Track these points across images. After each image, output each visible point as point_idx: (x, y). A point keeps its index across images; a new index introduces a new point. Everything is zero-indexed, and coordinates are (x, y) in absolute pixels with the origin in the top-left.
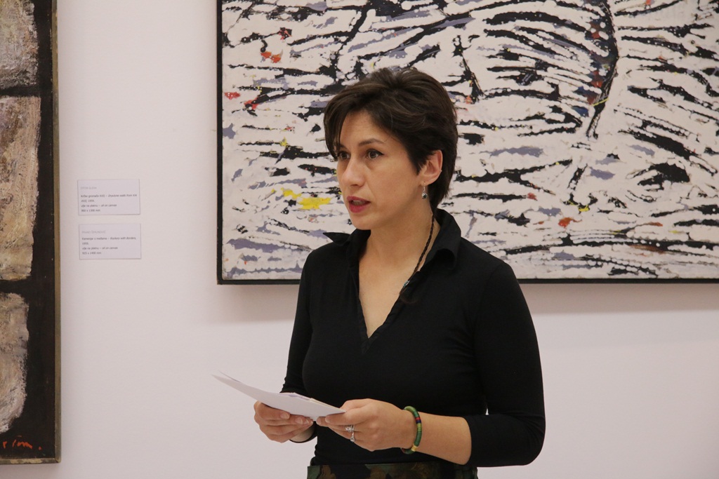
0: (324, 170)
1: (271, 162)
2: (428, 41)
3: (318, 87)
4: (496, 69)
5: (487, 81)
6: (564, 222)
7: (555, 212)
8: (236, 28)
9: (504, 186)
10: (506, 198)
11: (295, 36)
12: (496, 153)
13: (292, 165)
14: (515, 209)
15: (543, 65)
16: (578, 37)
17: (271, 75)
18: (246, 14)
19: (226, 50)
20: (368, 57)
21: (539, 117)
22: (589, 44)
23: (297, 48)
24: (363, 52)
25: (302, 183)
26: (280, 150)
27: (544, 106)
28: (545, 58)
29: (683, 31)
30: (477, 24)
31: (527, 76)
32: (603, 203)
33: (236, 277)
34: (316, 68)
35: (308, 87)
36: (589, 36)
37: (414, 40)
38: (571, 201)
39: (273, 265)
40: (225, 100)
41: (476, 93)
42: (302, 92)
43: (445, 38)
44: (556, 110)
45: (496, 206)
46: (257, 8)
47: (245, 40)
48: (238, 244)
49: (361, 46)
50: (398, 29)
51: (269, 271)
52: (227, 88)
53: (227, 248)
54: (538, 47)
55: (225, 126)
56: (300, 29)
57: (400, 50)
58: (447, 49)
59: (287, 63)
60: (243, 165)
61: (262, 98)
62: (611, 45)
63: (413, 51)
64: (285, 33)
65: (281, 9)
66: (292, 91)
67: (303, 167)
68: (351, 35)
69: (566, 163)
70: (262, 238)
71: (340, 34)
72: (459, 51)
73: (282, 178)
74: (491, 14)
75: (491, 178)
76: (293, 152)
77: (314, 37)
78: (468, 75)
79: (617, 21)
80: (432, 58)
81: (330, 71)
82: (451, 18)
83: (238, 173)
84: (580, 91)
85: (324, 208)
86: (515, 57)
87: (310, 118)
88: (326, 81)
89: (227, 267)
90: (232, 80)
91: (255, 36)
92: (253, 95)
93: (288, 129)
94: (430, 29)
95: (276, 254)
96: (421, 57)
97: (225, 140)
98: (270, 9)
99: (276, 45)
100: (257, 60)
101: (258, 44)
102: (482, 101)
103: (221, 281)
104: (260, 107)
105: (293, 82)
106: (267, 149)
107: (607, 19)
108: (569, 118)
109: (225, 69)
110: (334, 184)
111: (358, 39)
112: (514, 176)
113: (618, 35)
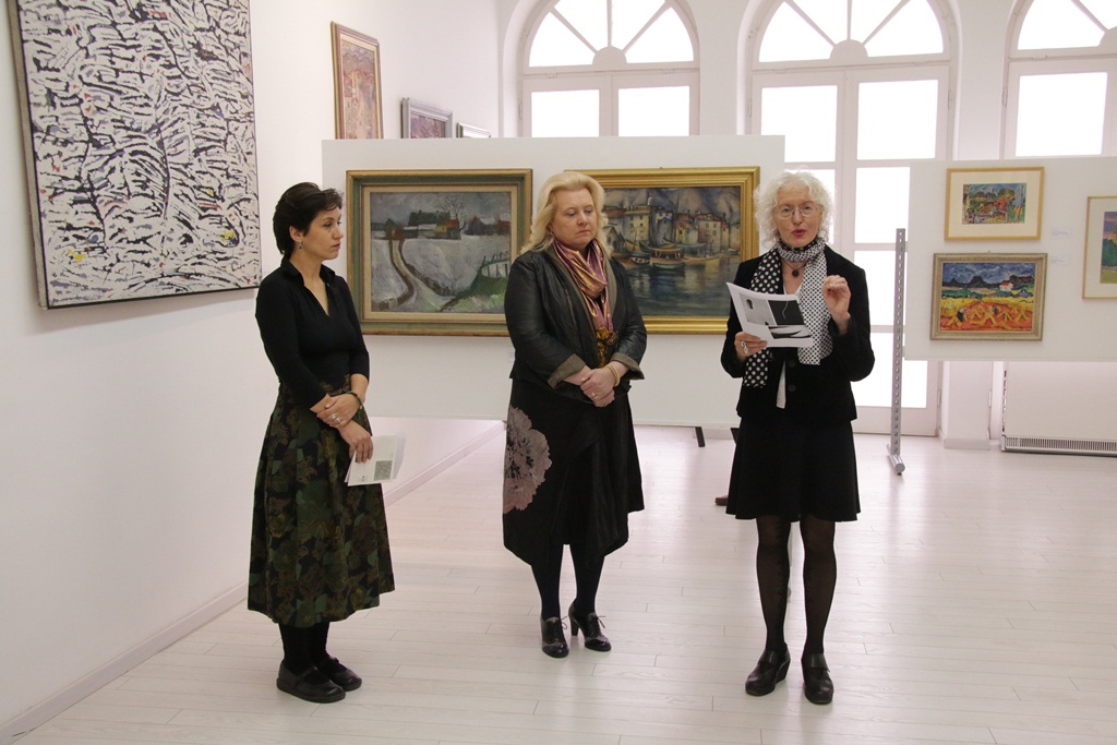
0: (82, 238)
1: (61, 232)
2: (111, 163)
3: (75, 188)
4: (134, 181)
5: (134, 188)
6: (161, 265)
7: (157, 260)
8: (42, 150)
9: (141, 247)
10: (143, 252)
11: (65, 156)
12: (138, 228)
13: (69, 234)
14: (146, 258)
15: (148, 180)
16: (157, 166)
17: (57, 179)
18: (44, 140)
19: (38, 162)
20: (91, 171)
21: (149, 208)
22: (161, 169)
23: (66, 164)
24: (90, 168)
25: (74, 245)
26: (64, 226)
27: (149, 202)
28: (149, 176)
29: (186, 166)
30: (126, 157)
31: (144, 186)
32: (171, 256)
33: (56, 304)
34: (73, 177)
35: (71, 188)
36: (161, 166)
37: (106, 163)
38: (162, 254)
39: (68, 296)
40: (40, 194)
41: (130, 194)
42: (70, 190)
43: (115, 162)
44: (154, 205)
45: (139, 257)
46: (48, 138)
47: (45, 158)
48: (55, 283)
49: (88, 164)
50: (101, 156)
51: (66, 299)
52: (41, 187)
53: (50, 286)
54: (146, 170)
55: (42, 210)
56: (67, 152)
57: (101, 169)
58: (118, 169)
59: (63, 173)
60: (51, 235)
61: (55, 194)
62: (166, 170)
63: (107, 168)
64: (60, 154)
65: (57, 139)
66: (65, 190)
67: (74, 236)
68: (84, 157)
69: (159, 233)
70: (62, 280)
71: (80, 156)
72: (122, 170)
73: (67, 243)
74: (130, 150)
75: (137, 242)
76: (70, 227)
77: (71, 158)
78: (126, 184)
79: (169, 159)
80: (113, 174)
81: (78, 178)
82: (118, 151)
83: (50, 240)
84: (160, 195)
85: (84, 261)
86: (139, 175)
87: (75, 206)
88: (77, 184)
89: (51, 298)
90: (43, 181)
91: (49, 155)
92: (51, 192)
93: (67, 213)
94: (112, 157)
95: (69, 289)
96: (110, 173)
97: (43, 219)
98: (53, 139)
99: (58, 162)
100: (50, 170)
101: (49, 159)
102: (133, 199)
103: (49, 307)
104: (55, 199)
105: (66, 184)
106: (59, 225)
107: (165, 157)
108: (159, 210)
109: (39, 175)
110: (86, 246)
111: (88, 160)
112: (144, 240)
113: (169, 165)
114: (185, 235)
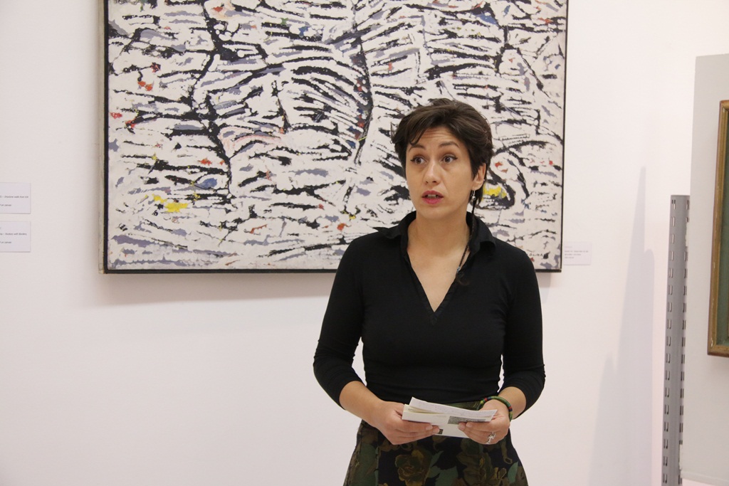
0: (184, 181)
1: (145, 172)
2: (256, 83)
3: (180, 113)
4: (299, 109)
5: (294, 118)
6: (341, 227)
7: (335, 219)
8: (120, 59)
9: (304, 198)
10: (305, 207)
11: (163, 71)
12: (299, 173)
13: (161, 175)
14: (311, 215)
15: (328, 108)
16: (349, 89)
17: (145, 100)
18: (127, 48)
19: (111, 77)
20: (215, 92)
21: (325, 147)
22: (356, 95)
23: (165, 80)
24: (211, 87)
25: (167, 191)
26: (152, 163)
27: (327, 139)
28: (330, 103)
29: (409, 91)
30: (287, 74)
31: (319, 115)
32: (364, 214)
33: (119, 267)
34: (177, 98)
35: (172, 113)
36: (356, 89)
37: (246, 81)
38: (345, 212)
39: (146, 258)
40: (111, 119)
41: (287, 125)
42: (168, 116)
43: (266, 81)
44: (336, 142)
45: (298, 214)
46: (135, 44)
47: (127, 71)
48: (121, 240)
49: (209, 83)
50: (235, 72)
51: (143, 262)
52: (112, 109)
53: (112, 243)
54: (325, 94)
55: (111, 140)
56: (167, 65)
57: (236, 89)
58: (268, 90)
59: (157, 92)
60: (125, 174)
61: (139, 120)
62: (368, 96)
63: (246, 90)
64: (156, 67)
65: (153, 47)
66: (160, 115)
67: (169, 177)
68: (203, 73)
69: (342, 182)
70: (138, 235)
71: (195, 71)
72: (275, 92)
73: (153, 186)
74: (296, 66)
75: (296, 191)
76: (161, 165)
77: (176, 73)
78: (281, 112)
79: (373, 80)
80: (257, 97)
81: (188, 100)
82: (270, 66)
83: (121, 180)
84: (351, 129)
85: (183, 212)
86: (310, 100)
87: (174, 138)
88: (184, 109)
89: (112, 258)
90: (116, 102)
91: (133, 68)
92: (133, 116)
93: (158, 145)
94: (257, 74)
95: (148, 248)
96: (251, 95)
97: (111, 152)
98: (146, 46)
99: (149, 77)
100: (134, 87)
101: (135, 74)
102: (290, 133)
103: (107, 271)
104: (137, 127)
105: (162, 108)
106: (142, 161)
107: (366, 77)
108: (344, 149)
109: (111, 93)
110: (190, 192)
111: (208, 77)
112: (310, 190)
113: (373, 90)
114: (397, 188)
